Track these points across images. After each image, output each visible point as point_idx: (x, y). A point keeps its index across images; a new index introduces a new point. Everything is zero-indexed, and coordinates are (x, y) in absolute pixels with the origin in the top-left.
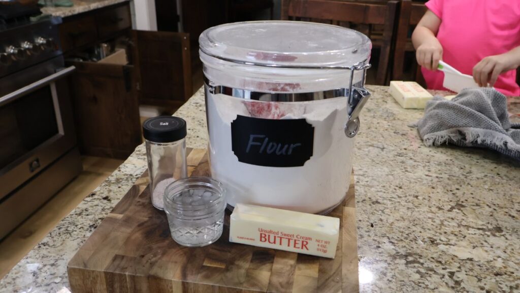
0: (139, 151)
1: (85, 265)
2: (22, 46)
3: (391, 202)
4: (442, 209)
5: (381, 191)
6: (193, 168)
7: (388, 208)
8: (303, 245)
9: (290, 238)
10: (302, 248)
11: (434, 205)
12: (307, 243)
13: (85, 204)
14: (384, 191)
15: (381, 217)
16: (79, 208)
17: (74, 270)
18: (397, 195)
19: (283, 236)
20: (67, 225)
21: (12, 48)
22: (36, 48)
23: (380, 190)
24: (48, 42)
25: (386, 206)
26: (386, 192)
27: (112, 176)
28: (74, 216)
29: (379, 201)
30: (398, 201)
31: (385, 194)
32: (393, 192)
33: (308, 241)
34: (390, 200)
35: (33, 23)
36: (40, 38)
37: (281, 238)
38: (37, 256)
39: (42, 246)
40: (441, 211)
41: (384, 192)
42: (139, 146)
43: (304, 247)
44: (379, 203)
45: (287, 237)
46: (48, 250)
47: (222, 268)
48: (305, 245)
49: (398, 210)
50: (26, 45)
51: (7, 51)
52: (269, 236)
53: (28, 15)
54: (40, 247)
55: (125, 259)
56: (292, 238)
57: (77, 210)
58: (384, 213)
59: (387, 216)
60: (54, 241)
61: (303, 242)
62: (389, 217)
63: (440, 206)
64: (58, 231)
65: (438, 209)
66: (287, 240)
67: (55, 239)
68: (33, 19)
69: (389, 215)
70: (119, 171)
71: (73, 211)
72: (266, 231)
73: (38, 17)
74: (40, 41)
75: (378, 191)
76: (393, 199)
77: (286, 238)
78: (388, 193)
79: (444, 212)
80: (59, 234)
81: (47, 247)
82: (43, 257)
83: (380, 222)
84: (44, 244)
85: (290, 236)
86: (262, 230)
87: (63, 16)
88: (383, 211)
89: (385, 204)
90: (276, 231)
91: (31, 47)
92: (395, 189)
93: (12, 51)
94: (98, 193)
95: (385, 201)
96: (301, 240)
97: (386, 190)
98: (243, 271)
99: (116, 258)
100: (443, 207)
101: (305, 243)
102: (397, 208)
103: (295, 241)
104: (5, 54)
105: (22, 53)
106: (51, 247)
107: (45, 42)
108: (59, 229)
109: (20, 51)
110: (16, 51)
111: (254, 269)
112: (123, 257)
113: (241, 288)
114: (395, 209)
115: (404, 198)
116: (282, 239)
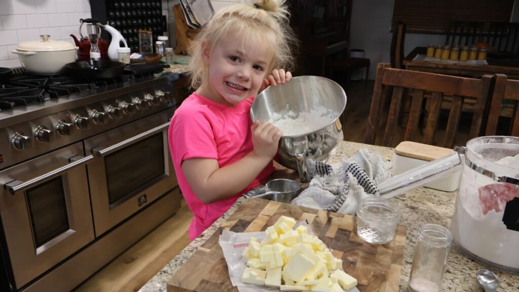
0: (240, 202)
1: (180, 285)
2: (145, 98)
3: (462, 273)
4: (512, 286)
5: (453, 262)
6: (268, 217)
7: (457, 278)
11: (505, 281)
13: (196, 243)
14: (456, 261)
15: (449, 286)
16: (191, 246)
17: (172, 286)
18: (468, 267)
20: (181, 259)
21: (137, 99)
22: (156, 100)
23: (452, 260)
24: (166, 95)
25: (456, 276)
26: (458, 263)
27: (218, 222)
28: (187, 252)
29: (450, 270)
30: (470, 272)
31: (456, 265)
32: (465, 264)
34: (461, 271)
35: (155, 79)
36: (160, 91)
38: (160, 281)
39: (163, 273)
40: (510, 288)
41: (456, 263)
42: (240, 198)
44: (450, 272)
46: (167, 277)
49: (468, 281)
50: (148, 97)
51: (133, 101)
53: (153, 72)
54: (161, 274)
55: (209, 284)
57: (190, 247)
58: (453, 282)
59: (456, 286)
60: (172, 270)
62: (457, 286)
63: (510, 282)
64: (175, 263)
65: (507, 285)
67: (172, 268)
68: (157, 75)
69: (458, 285)
70: (223, 218)
71: (187, 248)
73: (160, 74)
74: (160, 93)
75: (450, 261)
76: (464, 271)
78: (460, 264)
79: (513, 289)
80: (176, 265)
81: (166, 274)
82: (163, 282)
83: (448, 289)
84: (165, 272)
87: (180, 73)
88: (452, 280)
89: (455, 274)
91: (152, 98)
92: (467, 261)
93: (137, 102)
94: (206, 235)
95: (456, 272)
97: (458, 261)
99: (203, 281)
100: (513, 284)
102: (466, 279)
104: (132, 104)
105: (144, 104)
106: (170, 275)
107: (163, 95)
108: (176, 261)
109: (143, 102)
110: (140, 102)
112: (208, 282)
114: (464, 280)
115: (474, 271)
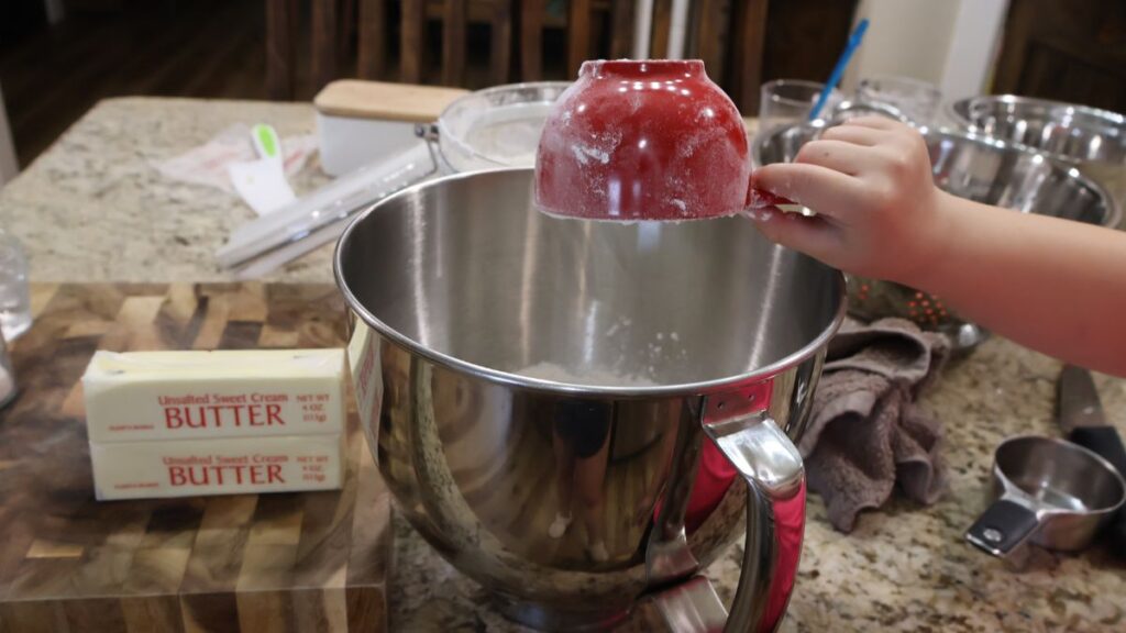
8: (269, 415)
9: (237, 404)
10: (270, 422)
12: (279, 409)
19: (221, 404)
33: (279, 403)
37: (216, 410)
43: (274, 420)
45: (230, 404)
47: (73, 558)
48: (275, 416)
52: (187, 411)
56: (243, 404)
61: (268, 408)
66: (232, 411)
72: (177, 401)
77: (229, 407)
85: (238, 399)
86: (168, 400)
90: (202, 395)
96: (264, 404)
98: (124, 559)
101: (273, 410)
103: (251, 408)
111: (151, 548)
113: (117, 596)
116: (221, 412)
